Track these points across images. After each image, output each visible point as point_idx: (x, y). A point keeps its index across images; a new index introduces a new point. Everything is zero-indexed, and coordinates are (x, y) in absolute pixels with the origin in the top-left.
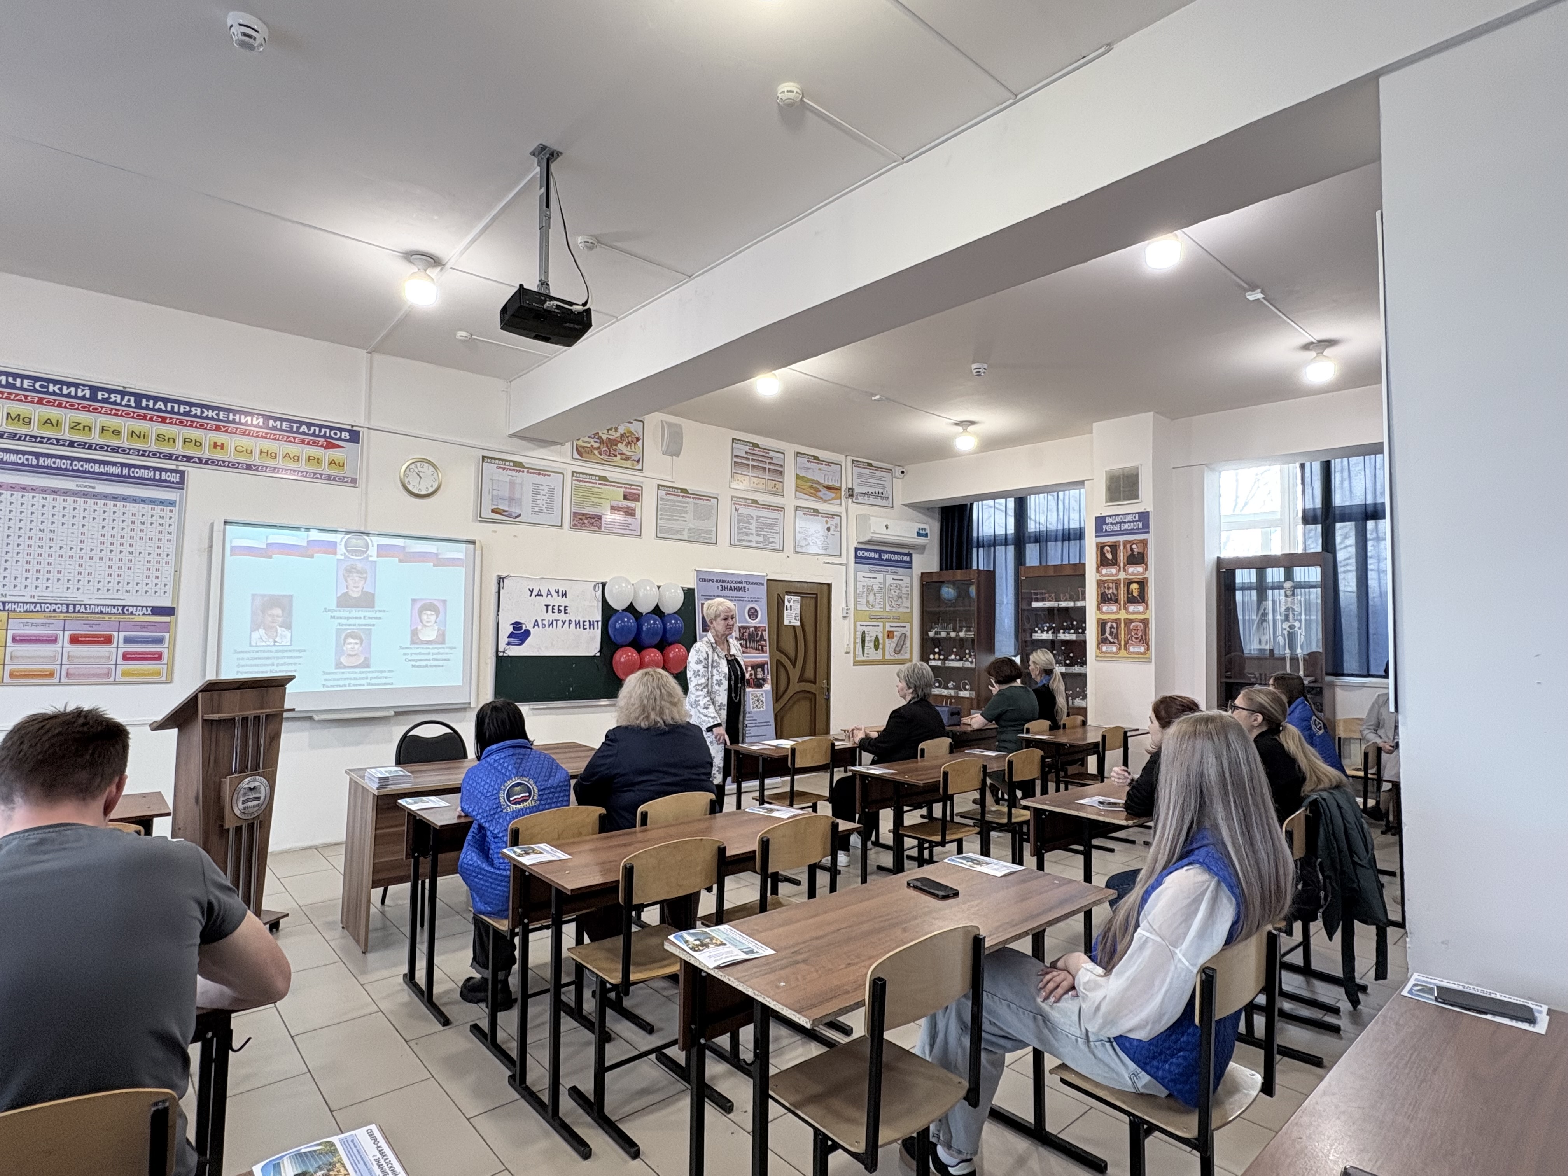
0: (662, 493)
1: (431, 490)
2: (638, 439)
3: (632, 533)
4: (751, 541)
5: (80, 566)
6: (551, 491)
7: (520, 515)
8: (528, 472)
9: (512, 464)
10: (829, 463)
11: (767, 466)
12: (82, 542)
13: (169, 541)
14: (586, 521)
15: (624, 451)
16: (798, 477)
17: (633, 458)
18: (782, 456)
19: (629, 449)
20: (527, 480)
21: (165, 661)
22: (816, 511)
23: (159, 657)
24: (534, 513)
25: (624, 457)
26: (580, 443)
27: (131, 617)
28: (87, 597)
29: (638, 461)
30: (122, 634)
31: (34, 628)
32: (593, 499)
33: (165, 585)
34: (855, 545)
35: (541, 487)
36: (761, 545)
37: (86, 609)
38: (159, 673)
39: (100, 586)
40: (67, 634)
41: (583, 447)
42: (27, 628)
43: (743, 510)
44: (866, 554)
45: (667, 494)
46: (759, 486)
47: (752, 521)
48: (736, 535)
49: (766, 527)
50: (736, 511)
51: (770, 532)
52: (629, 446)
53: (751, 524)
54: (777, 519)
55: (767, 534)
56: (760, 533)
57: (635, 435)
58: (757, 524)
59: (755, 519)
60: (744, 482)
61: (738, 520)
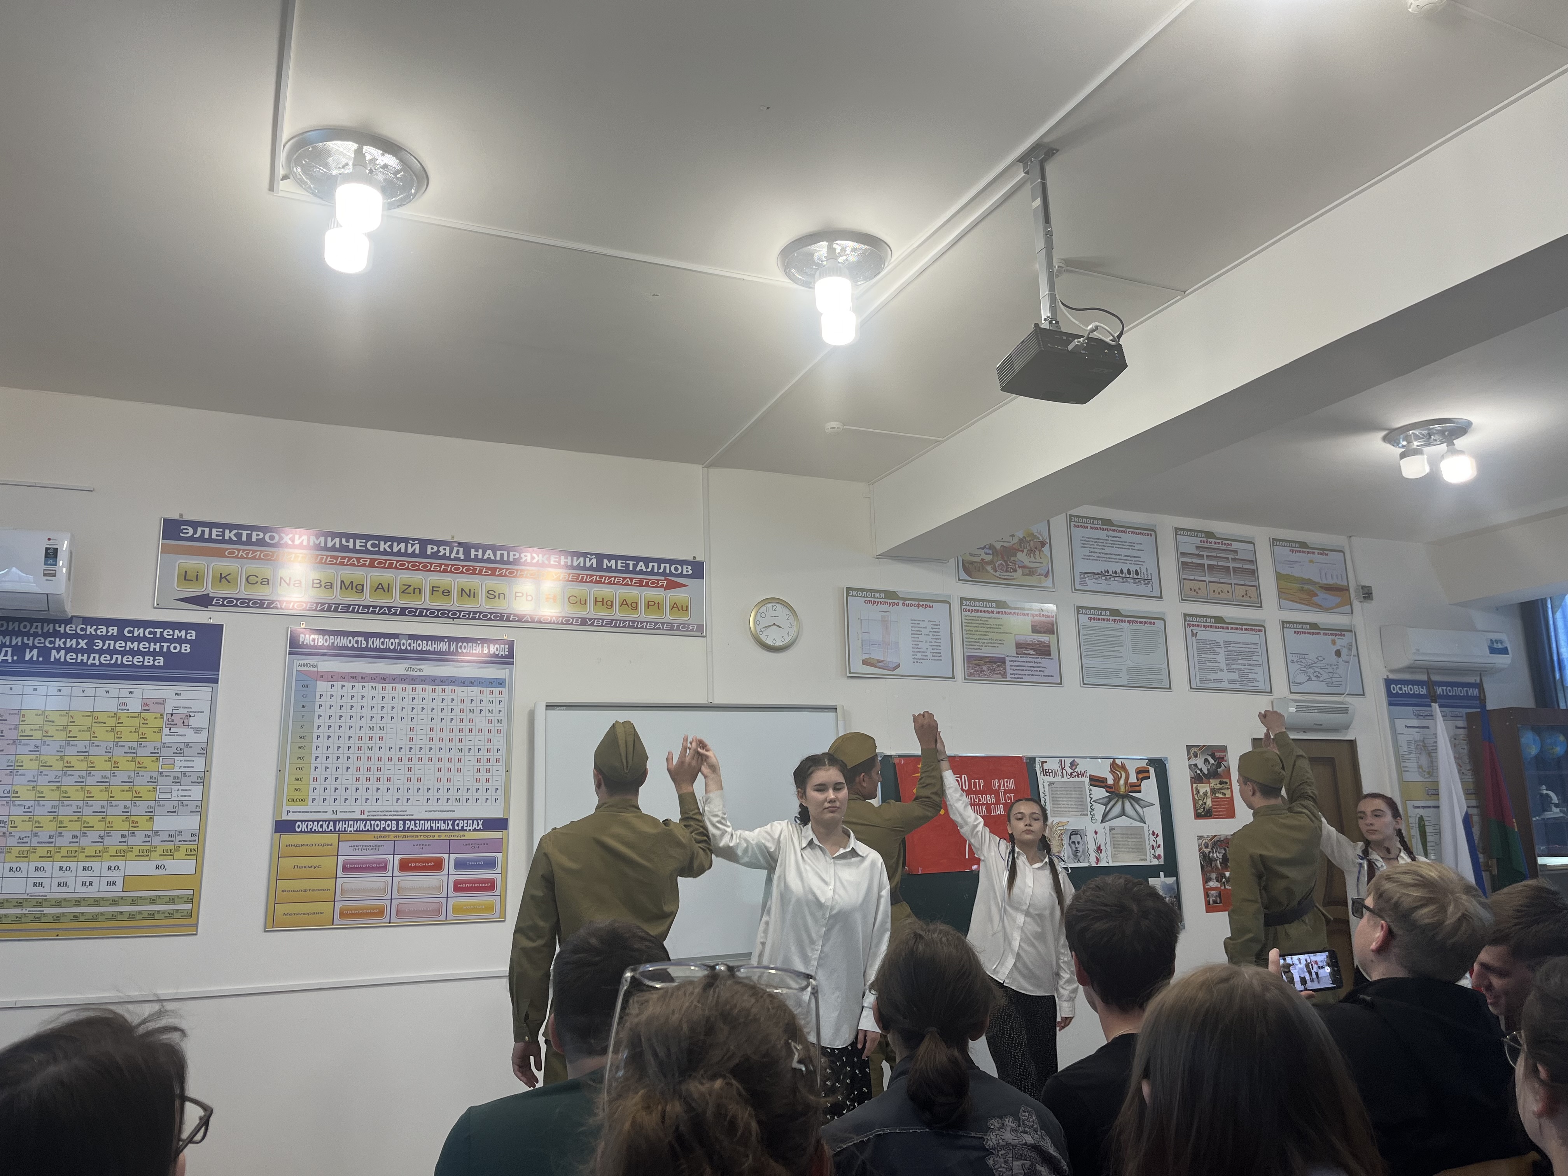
0: (1084, 619)
1: (787, 639)
2: (1043, 544)
3: (1050, 680)
4: (1221, 681)
5: (410, 770)
6: (936, 627)
7: (898, 666)
8: (904, 604)
9: (883, 595)
10: (1324, 551)
11: (1231, 565)
12: (411, 739)
13: (499, 731)
14: (985, 669)
15: (1027, 563)
16: (1279, 577)
17: (1039, 571)
18: (1251, 547)
19: (1032, 559)
20: (903, 616)
21: (498, 892)
22: (1314, 626)
23: (489, 886)
24: (917, 661)
25: (1026, 571)
26: (967, 557)
27: (461, 833)
28: (417, 809)
29: (1046, 576)
30: (453, 857)
31: (364, 852)
32: (991, 636)
33: (497, 789)
34: (1384, 674)
35: (922, 624)
36: (1237, 686)
37: (415, 824)
38: (489, 908)
39: (429, 795)
40: (397, 857)
41: (972, 563)
42: (356, 852)
43: (1203, 634)
44: (1406, 689)
45: (1091, 619)
46: (1222, 595)
47: (1218, 650)
48: (1198, 673)
49: (1240, 658)
50: (1192, 636)
51: (1249, 665)
52: (1032, 555)
53: (1218, 654)
54: (1257, 644)
55: (1243, 667)
56: (1233, 667)
57: (1038, 538)
58: (1226, 653)
59: (1222, 646)
60: (1199, 591)
61: (1198, 649)
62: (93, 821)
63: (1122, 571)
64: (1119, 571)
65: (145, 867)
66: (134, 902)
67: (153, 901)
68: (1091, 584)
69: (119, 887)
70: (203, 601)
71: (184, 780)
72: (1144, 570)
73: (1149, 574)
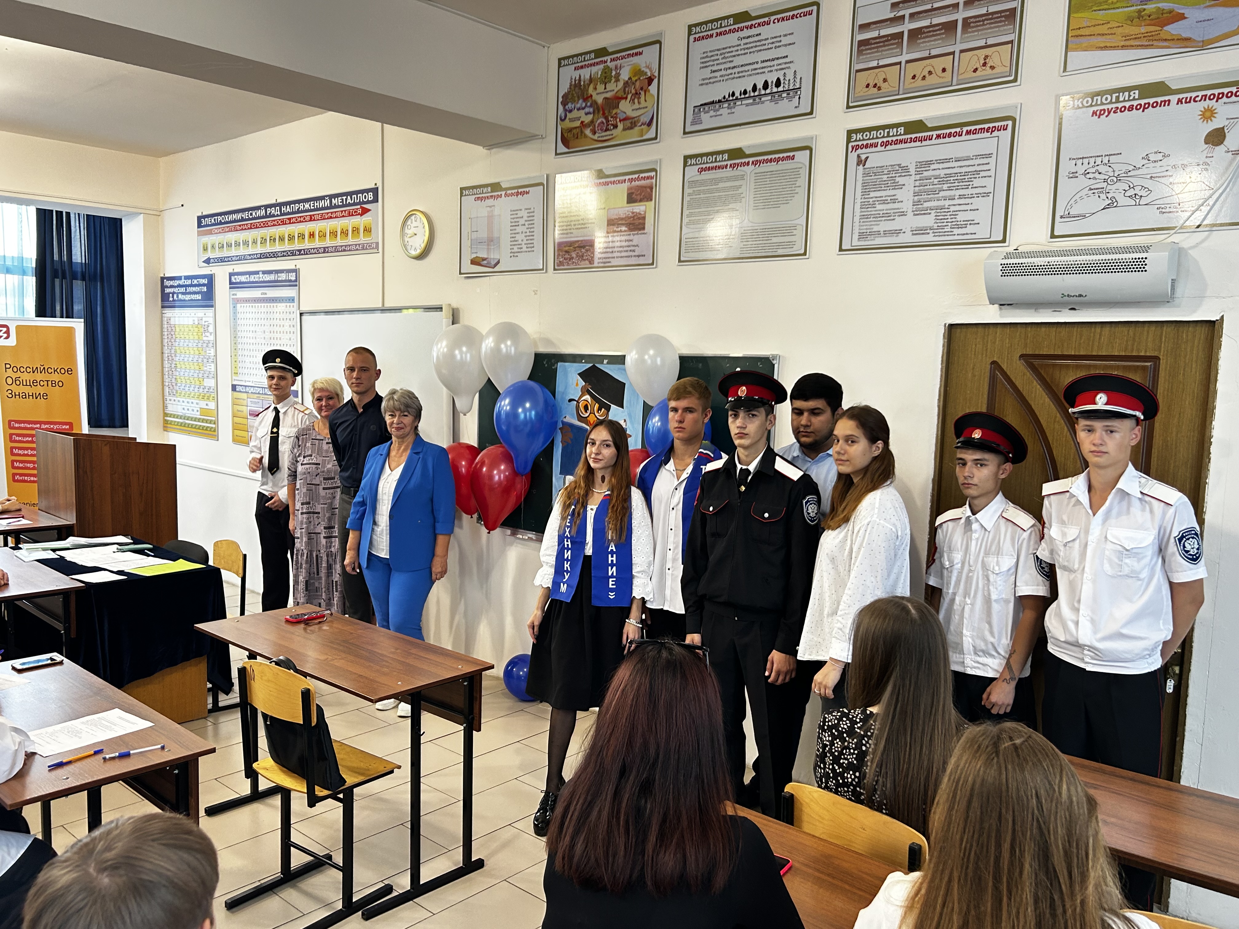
0: (692, 171)
2: (650, 80)
3: (642, 260)
4: (897, 232)
6: (531, 215)
7: (498, 262)
8: (506, 195)
9: (489, 189)
11: (961, 15)
13: (293, 333)
14: (574, 255)
15: (630, 113)
17: (642, 119)
19: (636, 106)
20: (505, 207)
24: (514, 255)
25: (628, 123)
26: (568, 124)
29: (650, 124)
35: (520, 214)
36: (930, 238)
41: (570, 130)
42: (252, 405)
43: (878, 158)
45: (701, 170)
46: (931, 80)
47: (901, 180)
48: (857, 224)
49: (945, 187)
50: (858, 164)
51: (961, 197)
52: (636, 100)
53: (899, 187)
54: (989, 156)
55: (947, 203)
56: (926, 205)
57: (646, 74)
58: (917, 183)
59: (912, 171)
60: (884, 86)
61: (864, 184)
62: (191, 379)
63: (755, 88)
64: (749, 89)
65: (203, 404)
66: (203, 421)
67: (207, 421)
68: (707, 120)
69: (199, 413)
70: (208, 261)
71: (210, 360)
72: (790, 76)
73: (798, 80)
